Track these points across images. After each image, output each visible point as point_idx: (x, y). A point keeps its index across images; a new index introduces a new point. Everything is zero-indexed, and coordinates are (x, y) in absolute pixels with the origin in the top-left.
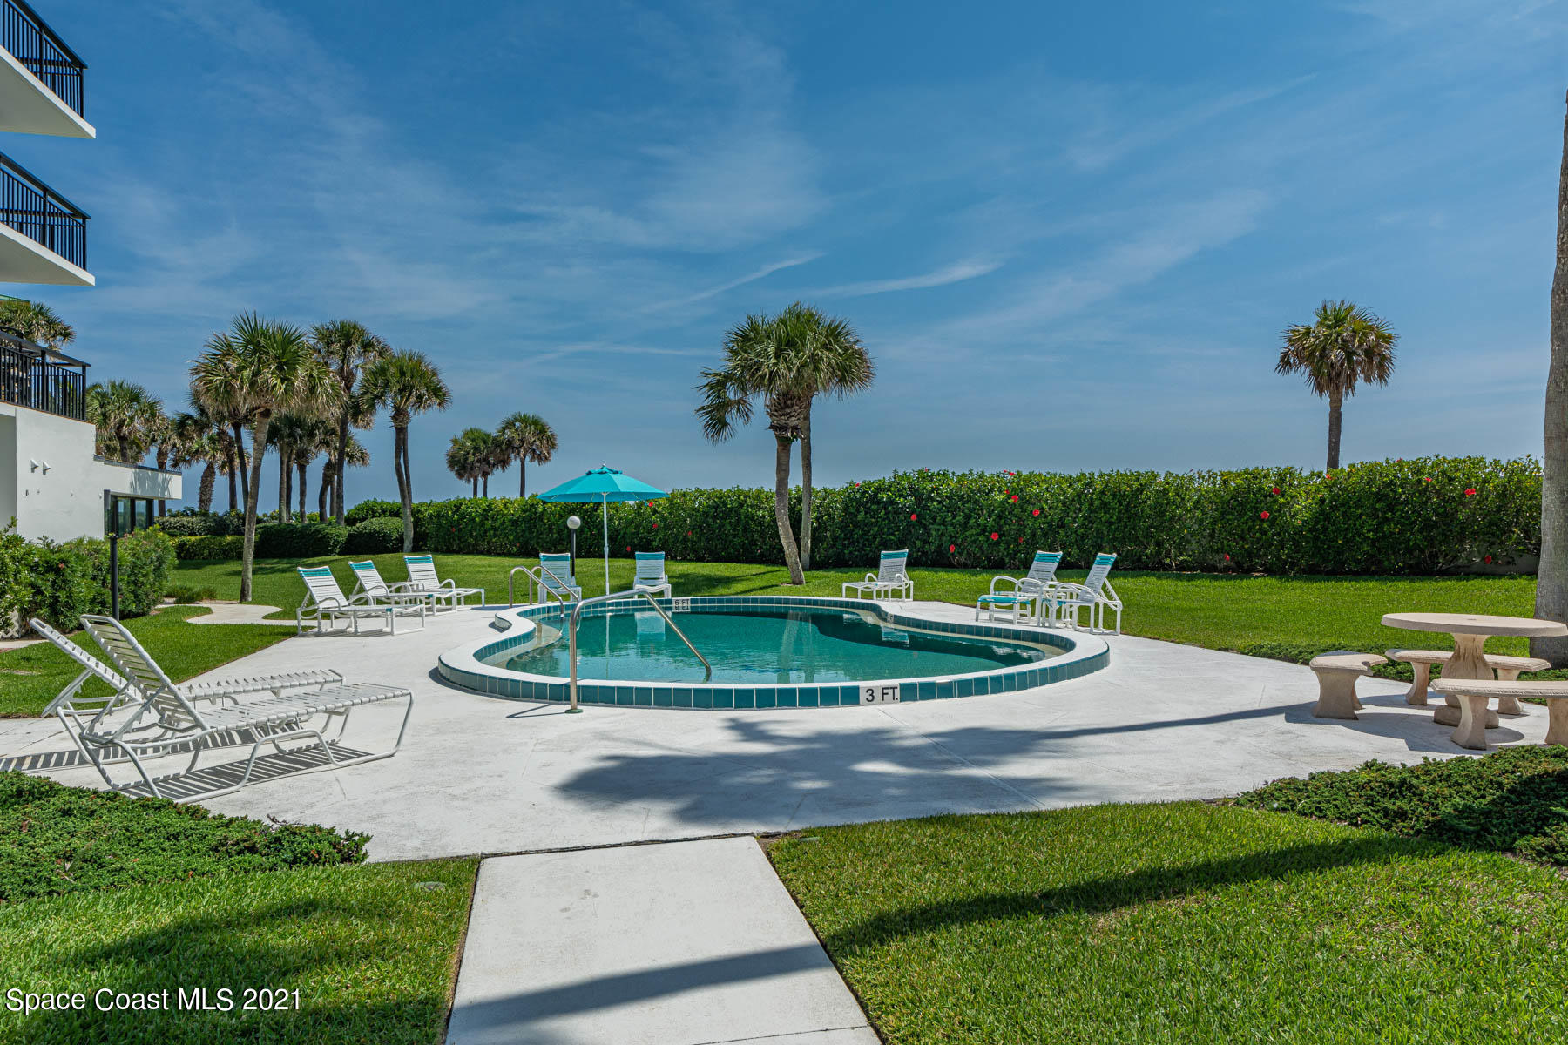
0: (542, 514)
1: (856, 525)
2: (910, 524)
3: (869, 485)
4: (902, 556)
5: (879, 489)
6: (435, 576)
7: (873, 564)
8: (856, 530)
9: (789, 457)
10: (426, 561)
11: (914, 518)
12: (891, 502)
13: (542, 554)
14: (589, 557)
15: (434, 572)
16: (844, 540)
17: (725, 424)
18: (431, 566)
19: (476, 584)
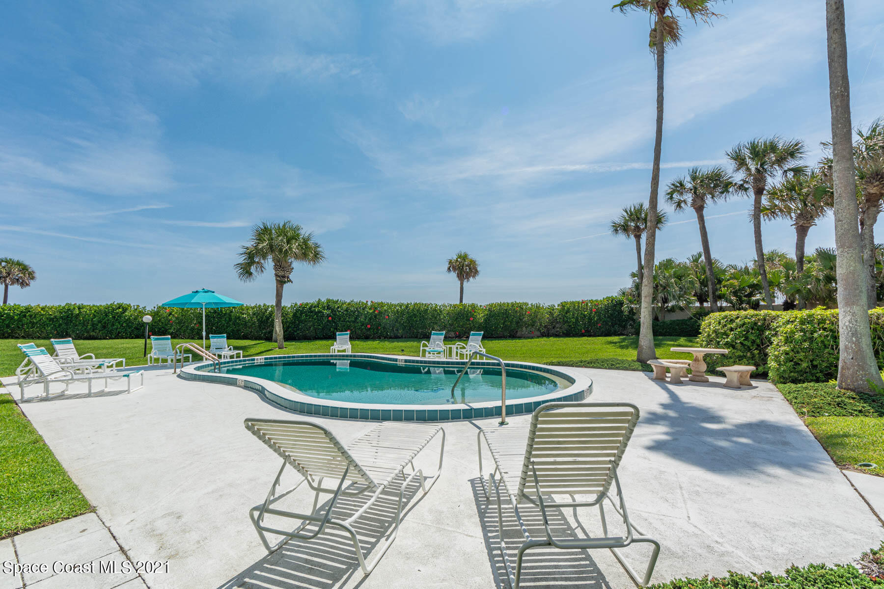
0: (78, 315)
1: (301, 322)
2: (328, 321)
3: (307, 304)
4: (347, 334)
5: (311, 307)
6: (76, 352)
7: (334, 338)
8: (301, 324)
9: (282, 290)
10: (68, 342)
11: (330, 319)
12: (319, 312)
13: (152, 337)
14: (118, 339)
15: (74, 350)
16: (294, 328)
17: (251, 274)
18: (72, 346)
19: (120, 356)
